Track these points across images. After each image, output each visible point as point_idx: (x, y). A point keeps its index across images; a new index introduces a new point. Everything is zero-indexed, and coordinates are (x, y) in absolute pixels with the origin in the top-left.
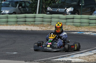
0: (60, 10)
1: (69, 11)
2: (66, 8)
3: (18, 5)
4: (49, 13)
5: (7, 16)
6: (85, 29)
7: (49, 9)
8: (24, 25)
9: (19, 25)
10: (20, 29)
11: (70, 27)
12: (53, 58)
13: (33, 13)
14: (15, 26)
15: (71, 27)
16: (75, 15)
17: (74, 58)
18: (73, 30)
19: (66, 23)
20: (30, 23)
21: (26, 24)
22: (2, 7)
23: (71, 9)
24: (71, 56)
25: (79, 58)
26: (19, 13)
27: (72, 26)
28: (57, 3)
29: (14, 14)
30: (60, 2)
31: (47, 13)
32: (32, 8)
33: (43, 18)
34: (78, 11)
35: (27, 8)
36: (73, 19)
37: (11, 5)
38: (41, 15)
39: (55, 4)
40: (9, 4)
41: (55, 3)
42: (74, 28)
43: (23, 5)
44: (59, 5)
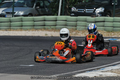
0: (87, 11)
1: (98, 12)
2: (95, 9)
3: (35, 4)
4: (73, 14)
5: (22, 18)
6: (118, 35)
7: (74, 9)
8: (43, 30)
9: (37, 29)
10: (38, 35)
12: (79, 71)
13: (53, 15)
14: (31, 31)
16: (106, 16)
17: (105, 72)
18: (104, 36)
20: (51, 27)
21: (45, 29)
22: (15, 7)
23: (102, 10)
24: (101, 69)
25: (112, 71)
26: (36, 15)
27: (102, 31)
29: (30, 16)
31: (71, 15)
32: (52, 8)
33: (66, 21)
34: (109, 12)
35: (46, 8)
37: (26, 4)
38: (64, 17)
39: (81, 3)
40: (24, 3)
42: (105, 33)
43: (42, 4)
44: (87, 5)
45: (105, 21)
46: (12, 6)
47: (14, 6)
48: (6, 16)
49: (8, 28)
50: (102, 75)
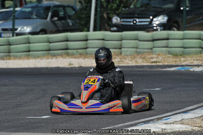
0: (139, 22)
1: (157, 23)
2: (151, 17)
3: (50, 14)
4: (115, 28)
5: (28, 38)
6: (192, 61)
7: (117, 20)
8: (64, 56)
9: (54, 56)
10: (56, 66)
11: (162, 58)
13: (82, 31)
14: (45, 59)
15: (164, 56)
16: (171, 30)
17: (171, 123)
18: (169, 64)
19: (152, 49)
20: (77, 52)
21: (68, 54)
22: (17, 19)
23: (163, 19)
24: (164, 119)
25: (182, 122)
26: (53, 31)
27: (165, 54)
28: (132, 6)
29: (42, 34)
30: (138, 5)
31: (112, 29)
32: (80, 19)
33: (103, 39)
34: (177, 22)
35: (70, 19)
36: (168, 39)
37: (34, 14)
38: (100, 34)
39: (127, 9)
40: (31, 13)
41: (129, 7)
42: (169, 59)
43: (61, 14)
44: (138, 12)
45: (170, 38)
46: (12, 17)
47: (15, 18)
48: (3, 35)
49: (6, 56)
50: (165, 129)
